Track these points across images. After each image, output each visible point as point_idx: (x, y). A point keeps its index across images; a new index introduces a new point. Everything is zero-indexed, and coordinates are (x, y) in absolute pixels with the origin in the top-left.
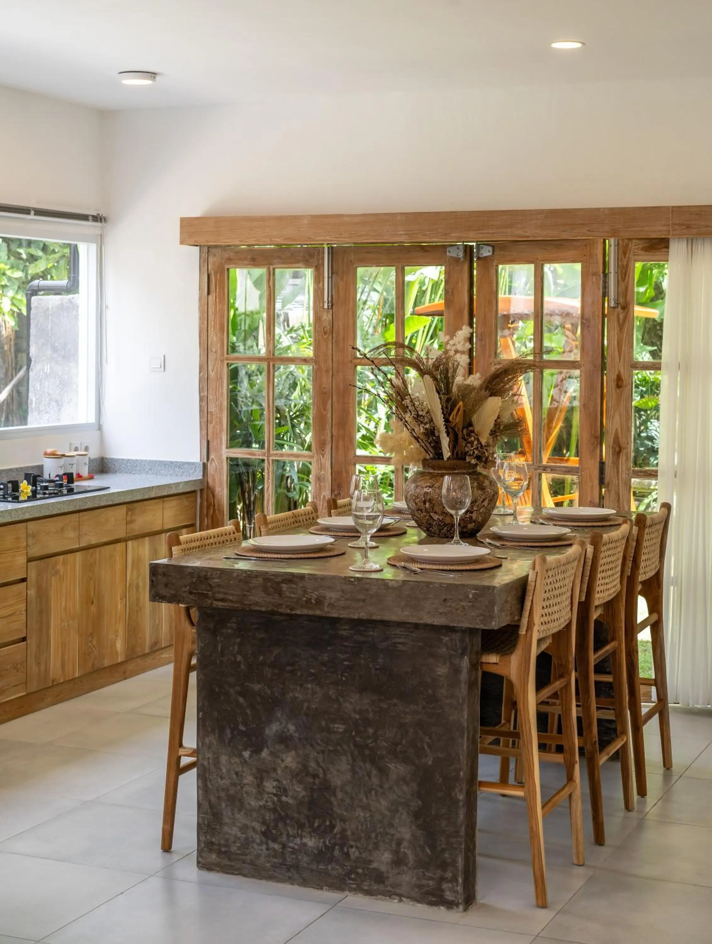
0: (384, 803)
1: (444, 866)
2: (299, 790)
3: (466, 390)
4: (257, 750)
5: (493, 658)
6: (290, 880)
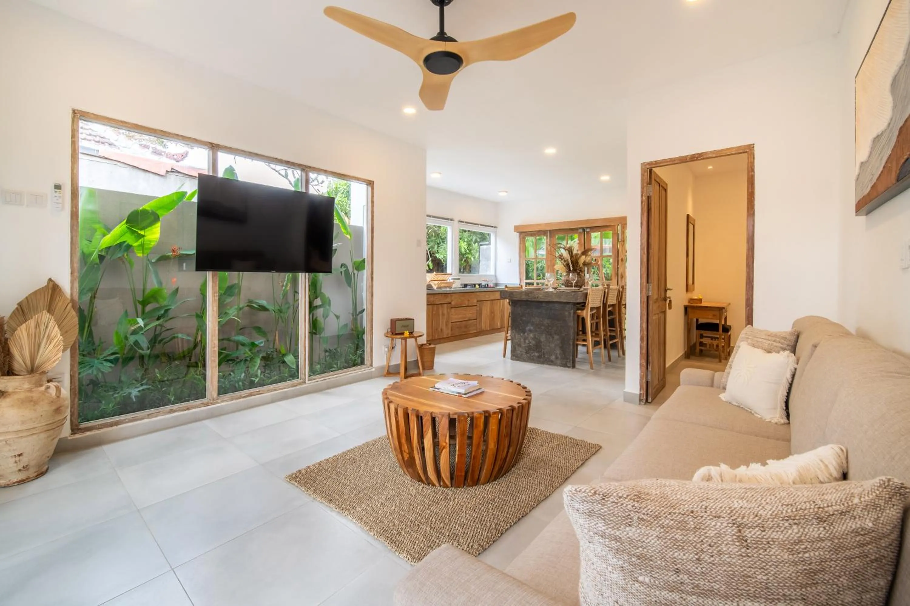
0: (553, 345)
1: (567, 359)
2: (534, 342)
3: (577, 255)
4: (524, 333)
5: (579, 311)
6: (532, 362)
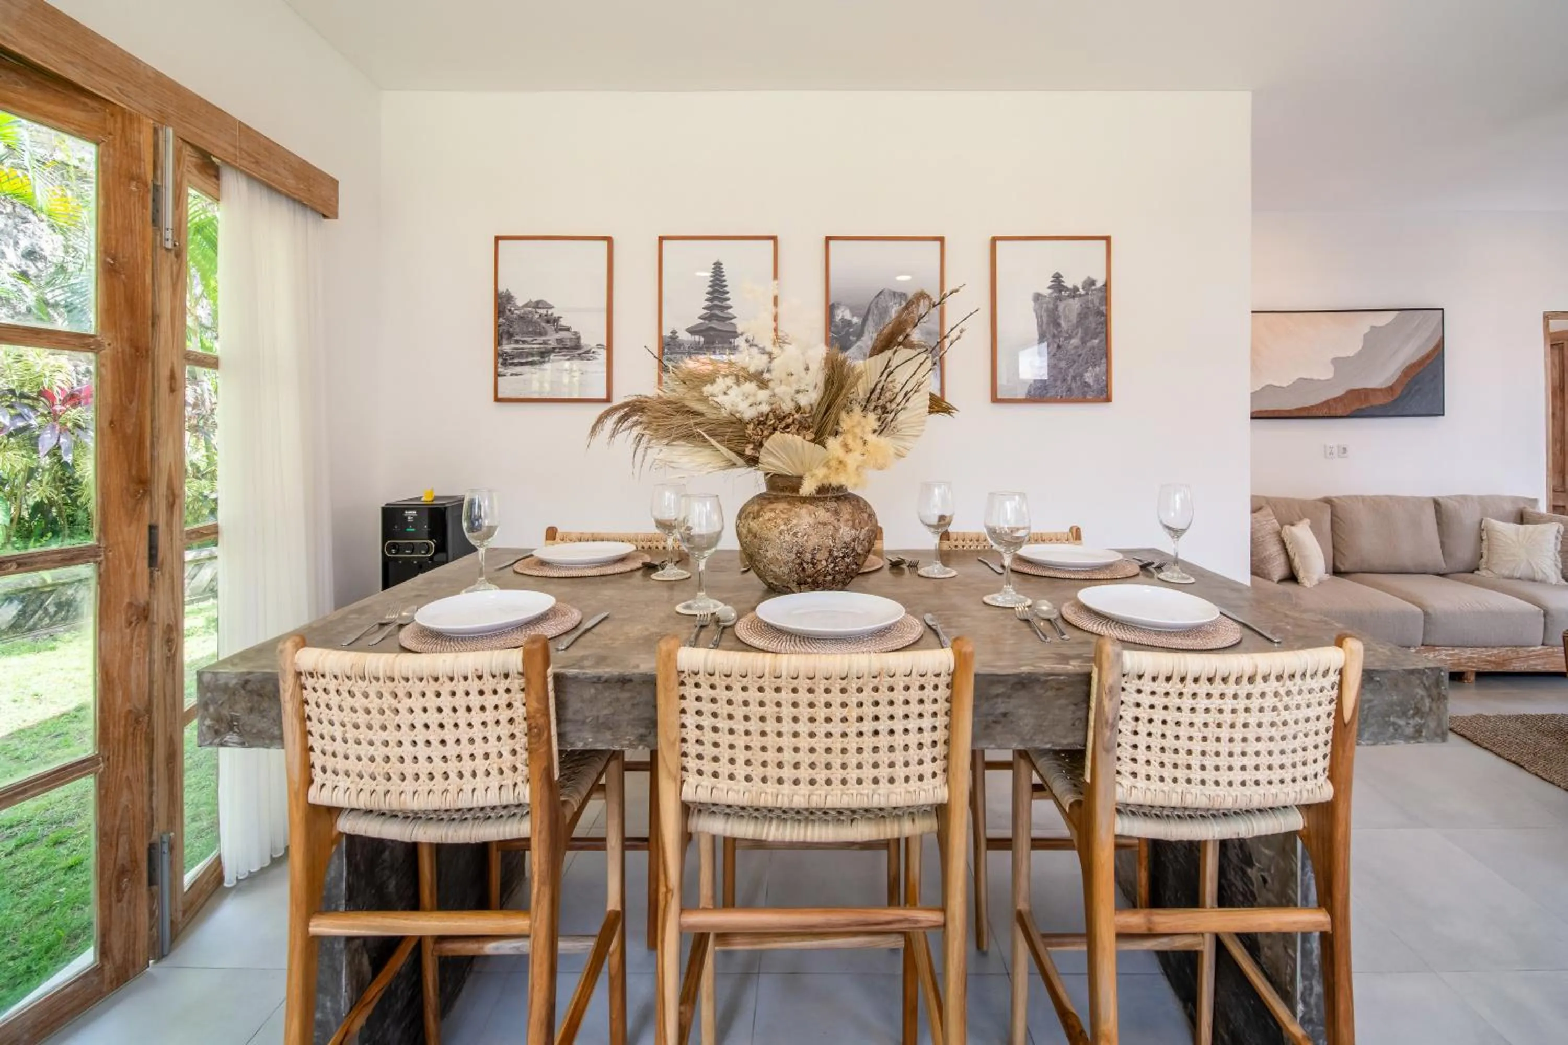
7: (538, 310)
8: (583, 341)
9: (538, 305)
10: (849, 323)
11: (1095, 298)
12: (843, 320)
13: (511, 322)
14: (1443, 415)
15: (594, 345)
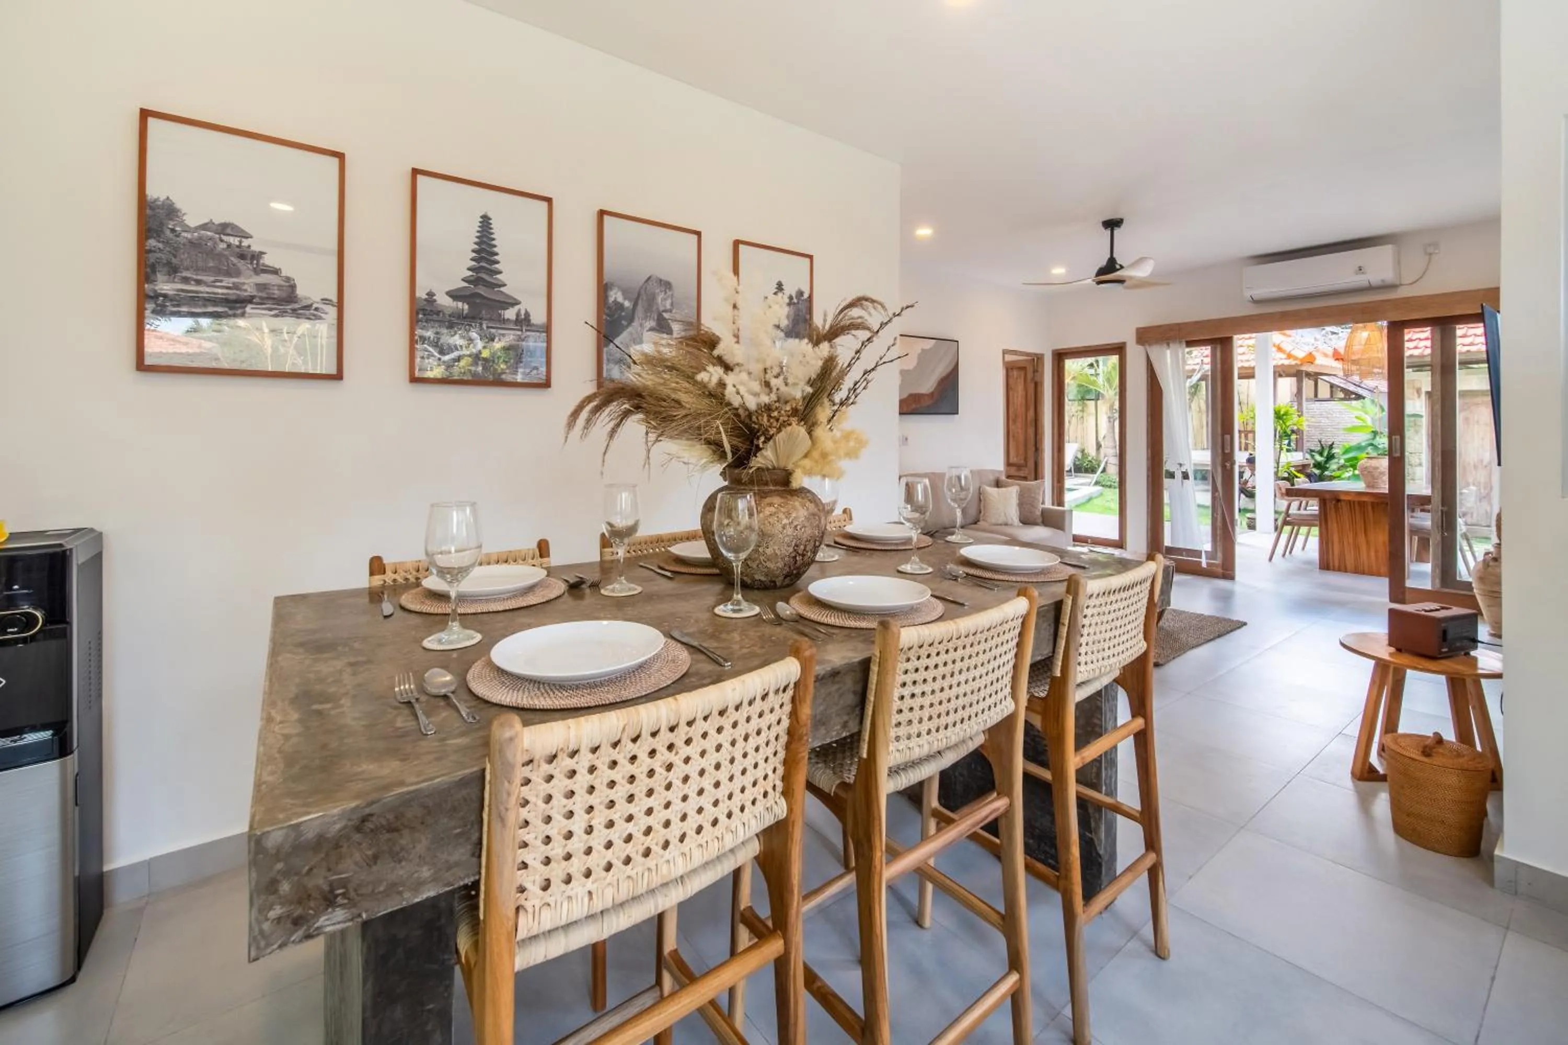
7: (224, 238)
8: (300, 292)
9: (225, 228)
10: (620, 306)
11: (803, 307)
12: (615, 302)
13: (176, 249)
14: (957, 413)
15: (318, 299)
